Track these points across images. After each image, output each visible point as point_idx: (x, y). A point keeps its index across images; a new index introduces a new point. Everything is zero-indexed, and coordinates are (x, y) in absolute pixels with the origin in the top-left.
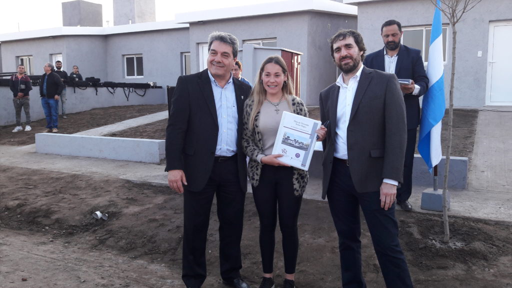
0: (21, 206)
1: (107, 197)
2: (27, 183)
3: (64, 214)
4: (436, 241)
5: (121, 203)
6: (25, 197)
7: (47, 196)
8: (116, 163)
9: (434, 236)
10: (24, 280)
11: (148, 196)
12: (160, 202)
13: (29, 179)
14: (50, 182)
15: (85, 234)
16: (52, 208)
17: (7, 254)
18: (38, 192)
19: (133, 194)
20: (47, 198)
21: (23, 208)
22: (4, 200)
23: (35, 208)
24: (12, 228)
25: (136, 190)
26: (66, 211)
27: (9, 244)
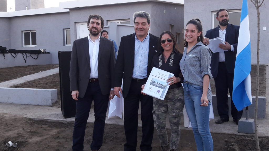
1: (15, 131)
5: (26, 135)
8: (20, 106)
11: (45, 129)
12: (54, 134)
19: (34, 128)
25: (36, 125)
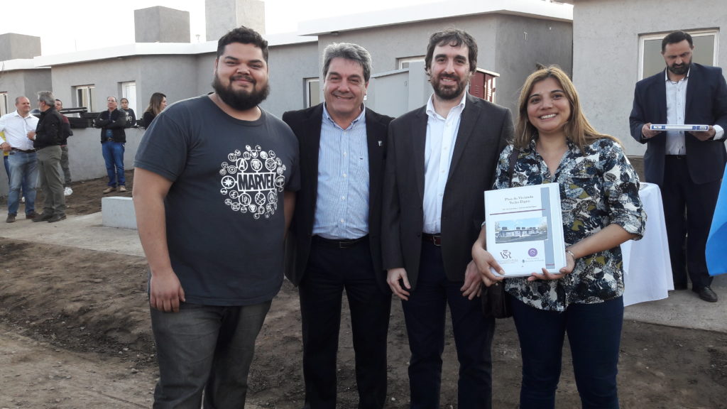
0: (85, 312)
2: (91, 275)
6: (90, 296)
7: (122, 296)
13: (94, 268)
14: (125, 273)
16: (132, 316)
18: (109, 288)
20: (124, 299)
21: (88, 315)
22: (60, 301)
23: (106, 316)
24: (72, 348)
27: (69, 376)
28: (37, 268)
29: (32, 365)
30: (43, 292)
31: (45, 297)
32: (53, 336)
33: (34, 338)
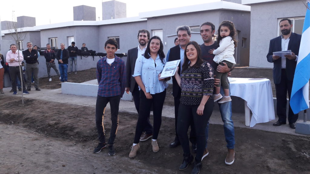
2: (59, 111)
3: (81, 129)
4: (306, 153)
6: (59, 119)
7: (70, 119)
9: (305, 150)
10: (64, 166)
13: (59, 109)
14: (71, 111)
15: (93, 141)
16: (74, 125)
17: (52, 151)
18: (65, 116)
20: (70, 120)
21: (58, 125)
22: (47, 120)
23: (65, 125)
24: (53, 136)
26: (82, 128)
27: (52, 145)
28: (38, 109)
29: (39, 141)
30: (41, 117)
31: (42, 119)
32: (46, 132)
33: (39, 133)
